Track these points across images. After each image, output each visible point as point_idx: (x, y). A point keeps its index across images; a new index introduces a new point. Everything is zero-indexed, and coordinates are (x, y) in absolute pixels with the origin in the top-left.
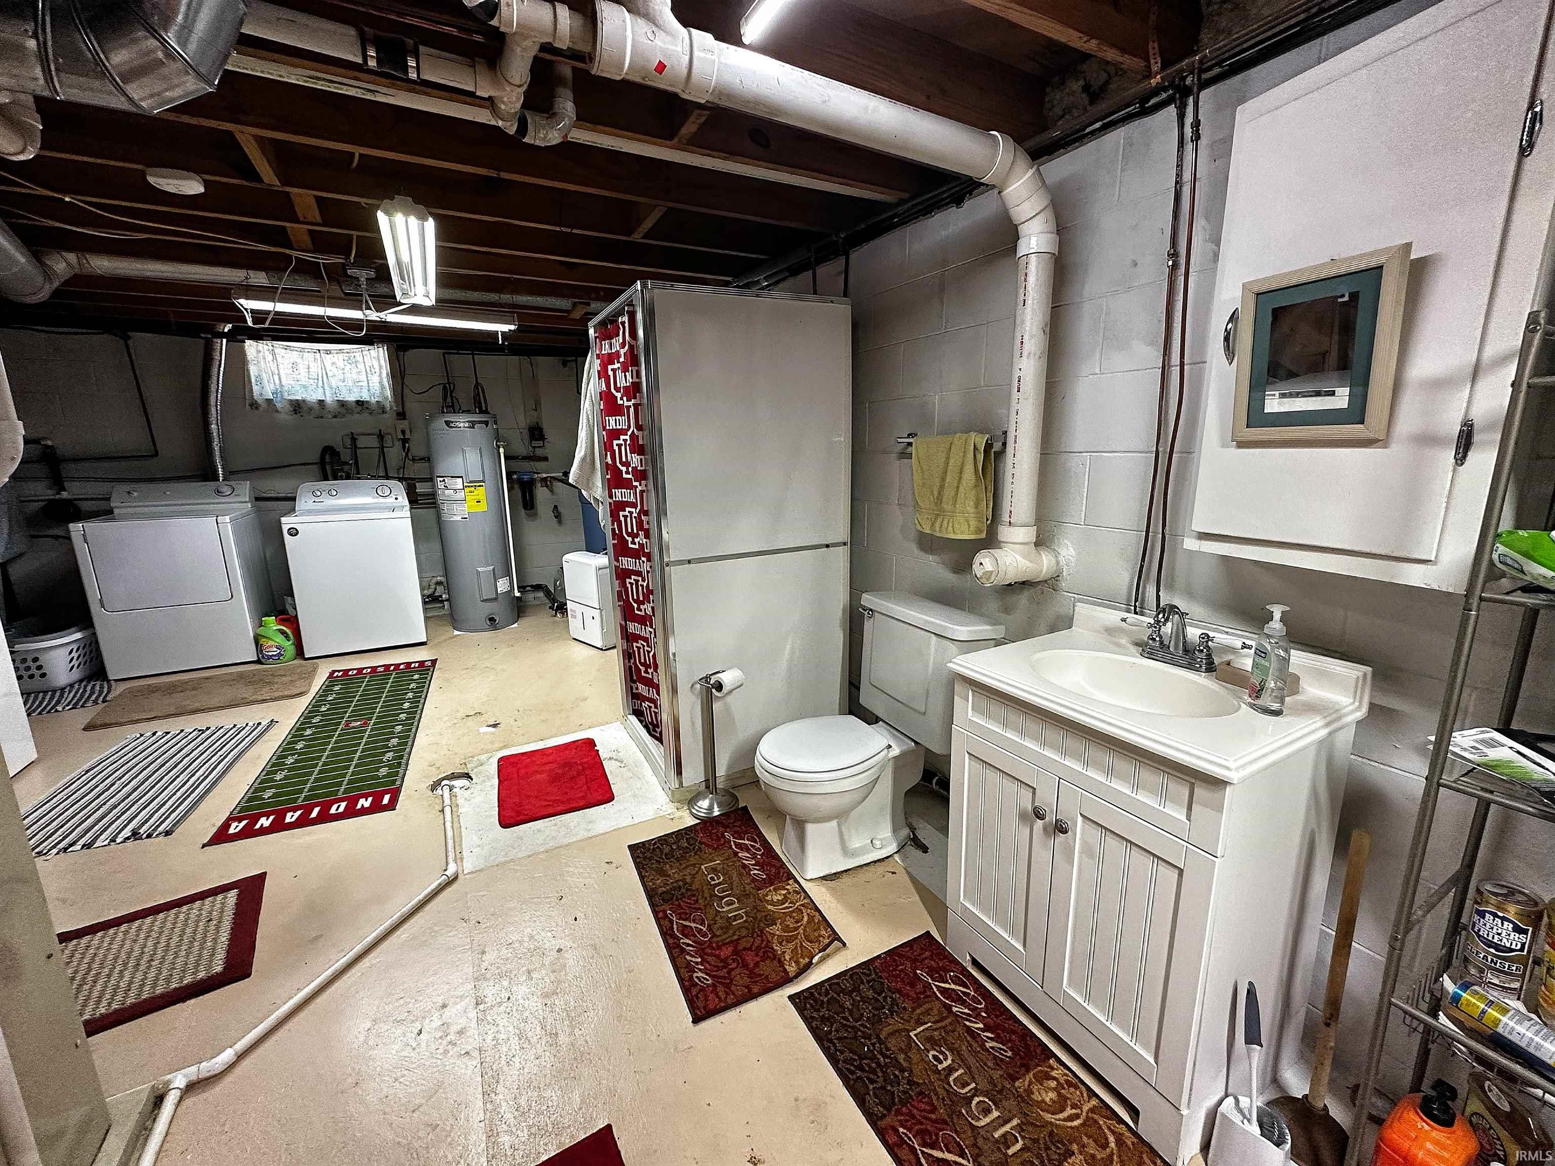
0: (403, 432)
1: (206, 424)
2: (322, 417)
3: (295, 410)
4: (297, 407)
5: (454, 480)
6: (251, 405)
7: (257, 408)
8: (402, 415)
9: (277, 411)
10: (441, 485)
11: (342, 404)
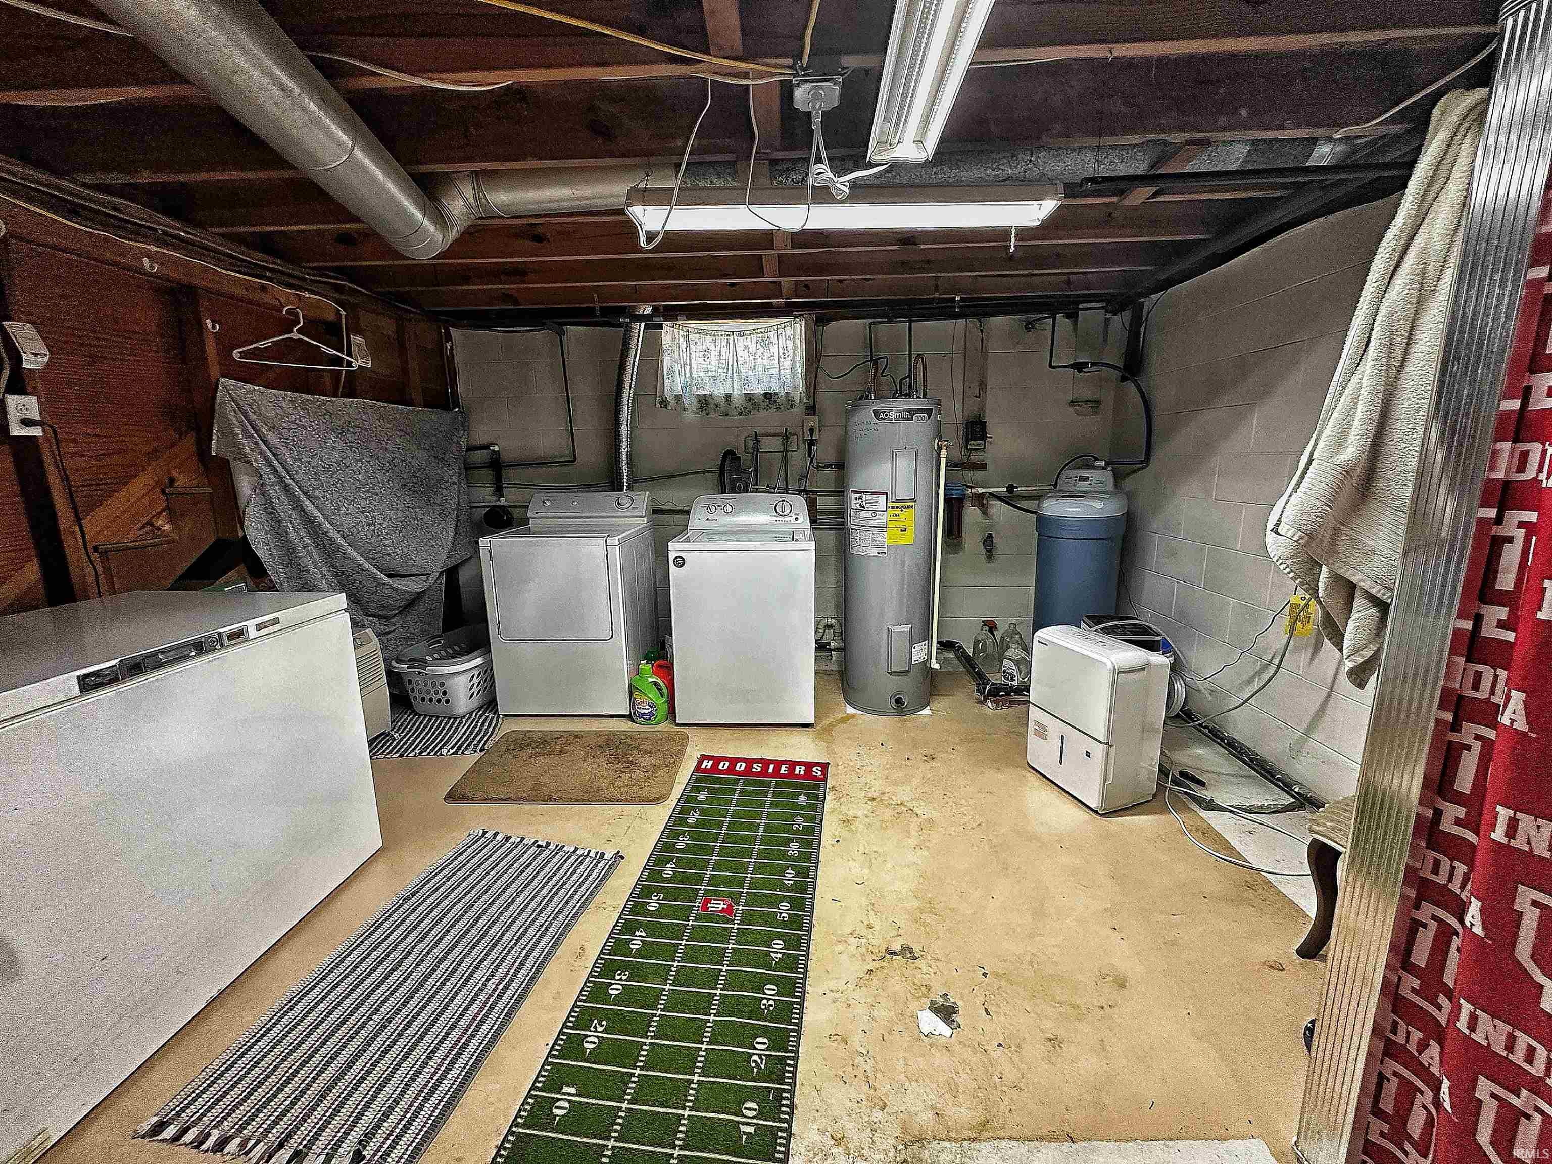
0: (812, 431)
1: (617, 424)
2: (727, 415)
3: (702, 407)
4: (704, 402)
5: (874, 497)
6: (661, 403)
7: (666, 406)
8: (812, 409)
9: (684, 409)
10: (855, 504)
11: (749, 397)
